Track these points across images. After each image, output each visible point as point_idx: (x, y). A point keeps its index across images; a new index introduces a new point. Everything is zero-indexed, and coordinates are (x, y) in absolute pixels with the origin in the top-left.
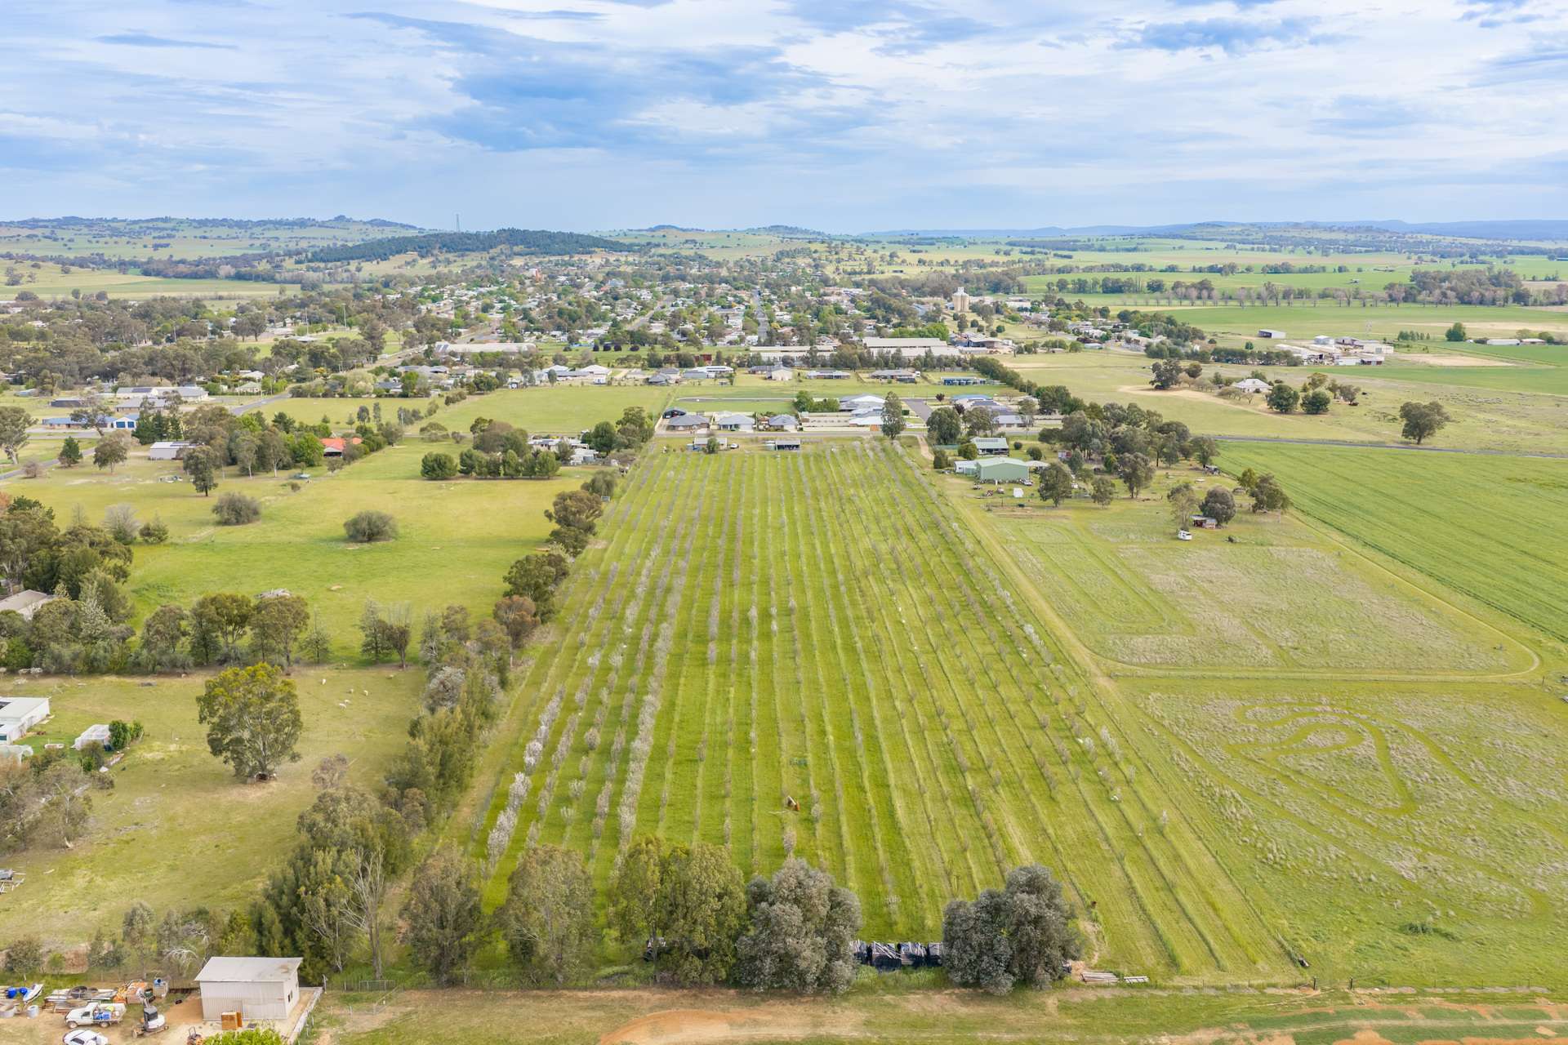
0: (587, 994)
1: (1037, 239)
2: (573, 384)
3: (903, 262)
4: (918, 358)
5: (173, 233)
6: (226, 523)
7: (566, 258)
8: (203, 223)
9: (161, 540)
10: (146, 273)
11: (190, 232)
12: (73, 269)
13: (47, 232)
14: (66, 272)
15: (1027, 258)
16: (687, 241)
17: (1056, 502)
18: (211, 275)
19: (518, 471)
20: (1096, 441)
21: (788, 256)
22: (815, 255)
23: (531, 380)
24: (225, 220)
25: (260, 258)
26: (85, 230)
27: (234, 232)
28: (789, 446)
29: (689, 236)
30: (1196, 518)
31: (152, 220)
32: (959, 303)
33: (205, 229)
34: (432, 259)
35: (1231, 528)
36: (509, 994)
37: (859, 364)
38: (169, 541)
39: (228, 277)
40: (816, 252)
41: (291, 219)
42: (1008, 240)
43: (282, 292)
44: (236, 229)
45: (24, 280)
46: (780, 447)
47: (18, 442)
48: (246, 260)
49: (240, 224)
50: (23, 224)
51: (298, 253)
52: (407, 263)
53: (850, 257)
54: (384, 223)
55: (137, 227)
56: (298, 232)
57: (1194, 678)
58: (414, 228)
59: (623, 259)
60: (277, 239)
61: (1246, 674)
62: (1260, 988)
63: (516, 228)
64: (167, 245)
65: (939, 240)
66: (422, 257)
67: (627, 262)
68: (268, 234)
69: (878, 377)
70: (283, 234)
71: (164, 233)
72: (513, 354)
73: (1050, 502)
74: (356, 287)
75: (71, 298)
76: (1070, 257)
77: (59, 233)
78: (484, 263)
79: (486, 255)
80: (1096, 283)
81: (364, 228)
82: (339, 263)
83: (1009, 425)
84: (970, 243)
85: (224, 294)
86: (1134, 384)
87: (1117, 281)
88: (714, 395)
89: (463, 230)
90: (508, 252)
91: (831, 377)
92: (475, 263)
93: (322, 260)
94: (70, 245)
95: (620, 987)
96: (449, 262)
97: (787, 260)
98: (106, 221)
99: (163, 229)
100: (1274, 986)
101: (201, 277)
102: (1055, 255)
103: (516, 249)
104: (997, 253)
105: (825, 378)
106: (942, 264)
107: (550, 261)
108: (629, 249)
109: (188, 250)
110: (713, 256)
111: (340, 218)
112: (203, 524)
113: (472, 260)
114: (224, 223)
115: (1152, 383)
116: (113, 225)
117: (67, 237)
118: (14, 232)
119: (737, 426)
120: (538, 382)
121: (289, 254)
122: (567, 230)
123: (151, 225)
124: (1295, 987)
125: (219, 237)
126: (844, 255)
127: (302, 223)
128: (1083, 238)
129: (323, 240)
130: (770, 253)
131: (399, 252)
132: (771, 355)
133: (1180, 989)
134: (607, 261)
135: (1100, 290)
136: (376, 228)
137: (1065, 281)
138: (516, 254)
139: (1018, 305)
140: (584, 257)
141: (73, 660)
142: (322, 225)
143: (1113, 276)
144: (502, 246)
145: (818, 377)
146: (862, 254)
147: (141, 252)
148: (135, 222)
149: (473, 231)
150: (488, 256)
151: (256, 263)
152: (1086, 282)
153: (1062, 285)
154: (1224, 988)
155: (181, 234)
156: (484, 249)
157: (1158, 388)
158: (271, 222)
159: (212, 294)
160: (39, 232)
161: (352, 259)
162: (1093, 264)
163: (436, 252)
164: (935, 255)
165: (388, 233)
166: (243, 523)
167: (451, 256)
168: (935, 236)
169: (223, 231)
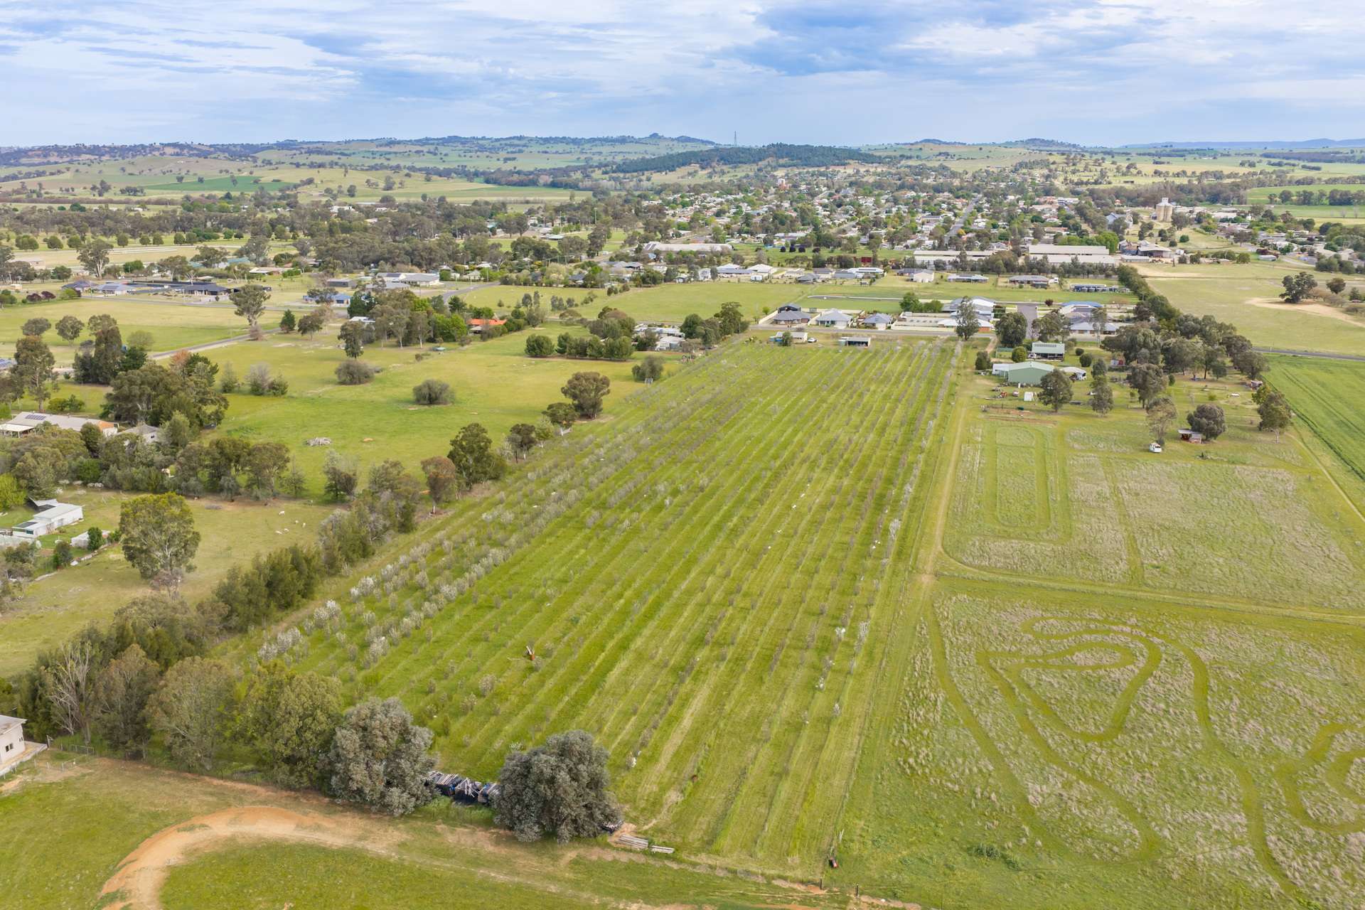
0: (221, 782)
1: (1295, 151)
2: (731, 280)
3: (1139, 173)
4: (1063, 265)
5: (524, 148)
6: (343, 383)
7: (822, 169)
8: (547, 140)
9: (283, 393)
10: (487, 182)
11: (535, 148)
12: (434, 177)
13: (432, 148)
14: (428, 180)
15: (1271, 169)
16: (940, 154)
17: (1056, 408)
18: (534, 183)
19: (600, 353)
20: (1144, 350)
21: (1026, 167)
22: (1053, 167)
23: (695, 276)
24: (564, 138)
25: (576, 169)
26: (460, 147)
27: (568, 148)
28: (859, 343)
29: (944, 149)
30: (1182, 432)
31: (510, 138)
32: (1162, 213)
33: (548, 145)
34: (710, 170)
35: (1217, 444)
36: (167, 773)
37: (1003, 268)
38: (288, 394)
39: (546, 185)
40: (1054, 163)
41: (615, 137)
42: (1265, 151)
43: (572, 197)
44: (572, 146)
45: (397, 186)
46: (850, 343)
47: (256, 312)
48: (566, 171)
49: (575, 141)
50: (419, 142)
51: (606, 165)
52: (689, 174)
53: (1086, 169)
54: (688, 140)
55: (497, 144)
56: (619, 148)
57: (1019, 585)
58: (712, 143)
59: (872, 170)
60: (600, 153)
61: (1073, 586)
62: (769, 879)
63: (784, 143)
64: (514, 159)
65: (1191, 152)
66: (703, 168)
67: (870, 172)
68: (595, 150)
69: (1014, 282)
70: (606, 149)
71: (517, 149)
72: (706, 253)
73: (1050, 406)
74: (629, 194)
75: (420, 200)
76: (1318, 169)
77: (443, 150)
78: (751, 174)
79: (755, 167)
80: (1322, 194)
81: (671, 143)
82: (635, 174)
83: (1082, 332)
84: (1223, 155)
85: (531, 199)
86: (1268, 296)
87: (1346, 193)
88: (844, 294)
89: (740, 144)
90: (774, 164)
91: (969, 281)
92: (743, 174)
93: (624, 171)
94: (445, 158)
95: (247, 782)
96: (723, 173)
97: (1024, 171)
98: (477, 139)
99: (517, 145)
100: (785, 879)
101: (526, 185)
102: (1304, 167)
103: (781, 161)
104: (1242, 164)
105: (964, 281)
106: (1178, 175)
107: (808, 172)
108: (880, 161)
109: (526, 163)
110: (954, 166)
111: (655, 136)
112: (329, 382)
113: (742, 172)
114: (564, 140)
115: (1282, 296)
116: (480, 142)
117: (444, 152)
118: (409, 148)
119: (833, 322)
120: (701, 278)
121: (599, 167)
122: (826, 145)
123: (508, 142)
124: (802, 882)
125: (557, 152)
126: (1080, 166)
127: (623, 140)
128: (1345, 150)
129: (634, 153)
130: (1008, 164)
131: (684, 164)
132: (926, 259)
133: (694, 865)
134: (858, 171)
135: (1327, 202)
136: (681, 144)
137: (1289, 193)
138: (780, 166)
139: (1223, 215)
140: (837, 169)
141: (124, 479)
142: (639, 141)
143: (1342, 188)
144: (770, 159)
145: (957, 280)
146: (1100, 165)
147: (491, 164)
148: (497, 140)
149: (747, 145)
150: (756, 168)
151: (572, 174)
152: (1311, 194)
153: (1286, 197)
154: (735, 872)
155: (530, 149)
156: (754, 162)
157: (1288, 301)
158: (599, 139)
159: (522, 199)
160: (425, 149)
161: (647, 170)
162: (1338, 176)
163: (714, 164)
164: (1174, 166)
165: (690, 148)
166: (355, 384)
167: (726, 168)
168: (1188, 148)
169: (560, 147)
